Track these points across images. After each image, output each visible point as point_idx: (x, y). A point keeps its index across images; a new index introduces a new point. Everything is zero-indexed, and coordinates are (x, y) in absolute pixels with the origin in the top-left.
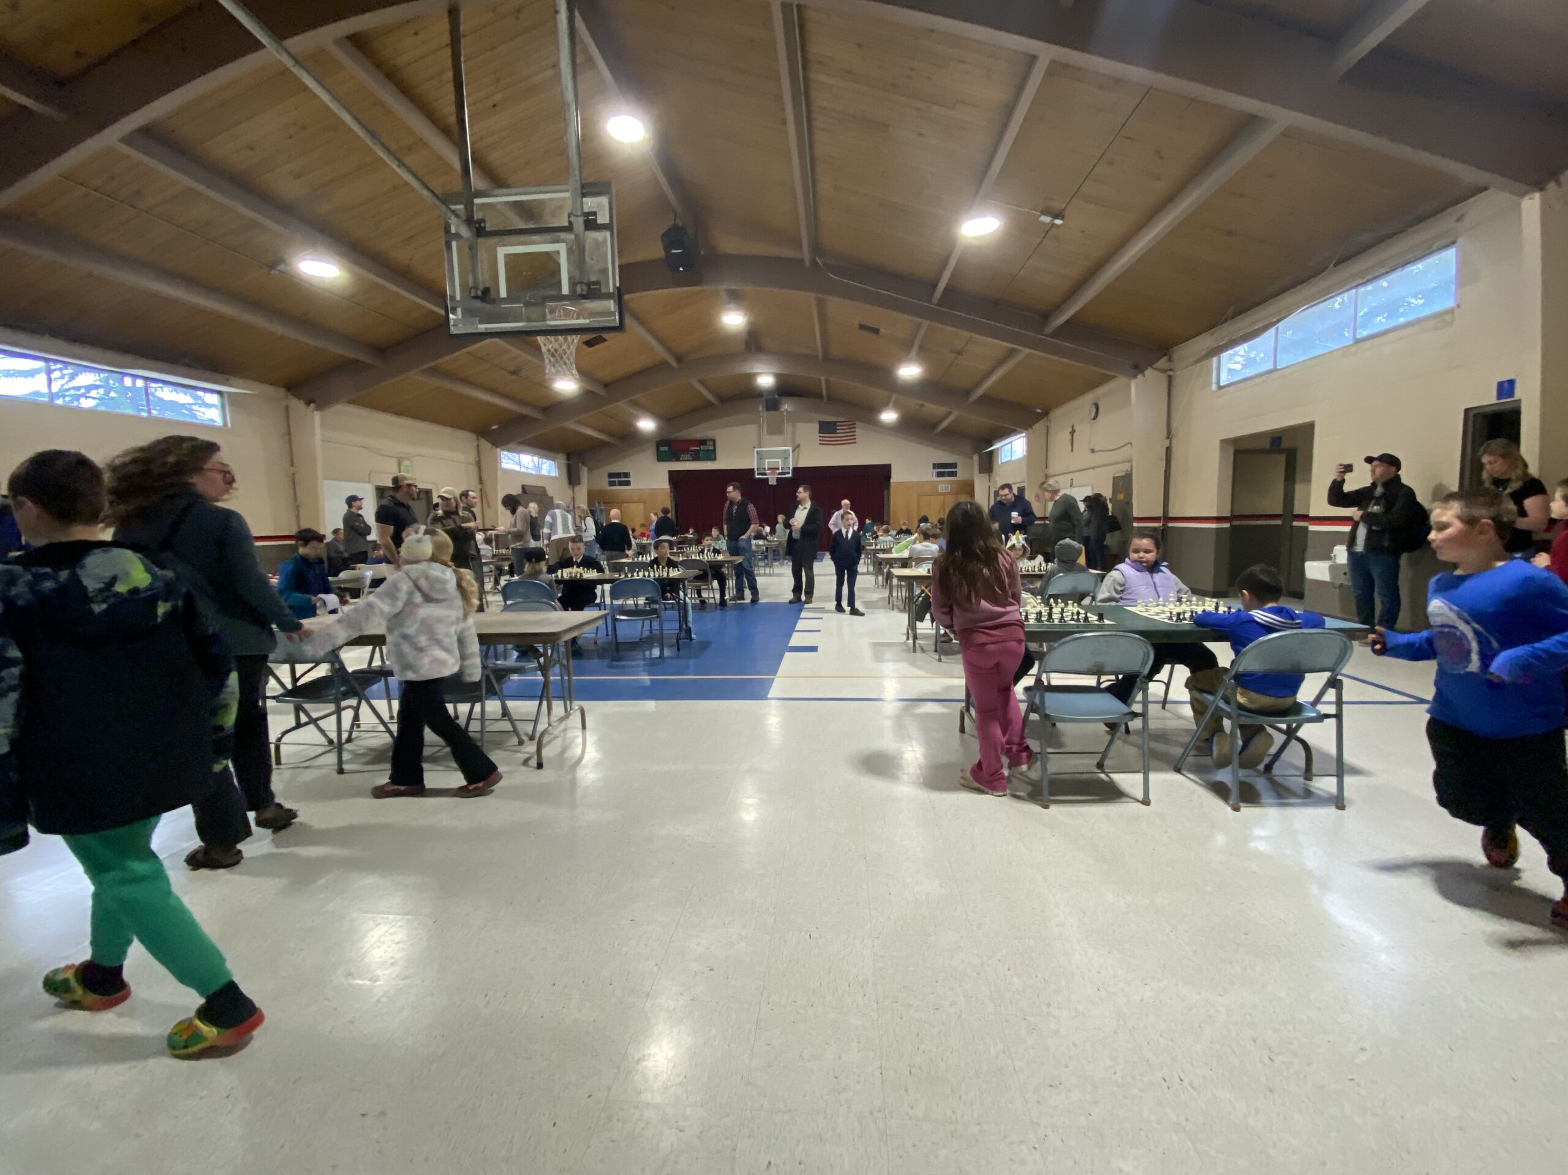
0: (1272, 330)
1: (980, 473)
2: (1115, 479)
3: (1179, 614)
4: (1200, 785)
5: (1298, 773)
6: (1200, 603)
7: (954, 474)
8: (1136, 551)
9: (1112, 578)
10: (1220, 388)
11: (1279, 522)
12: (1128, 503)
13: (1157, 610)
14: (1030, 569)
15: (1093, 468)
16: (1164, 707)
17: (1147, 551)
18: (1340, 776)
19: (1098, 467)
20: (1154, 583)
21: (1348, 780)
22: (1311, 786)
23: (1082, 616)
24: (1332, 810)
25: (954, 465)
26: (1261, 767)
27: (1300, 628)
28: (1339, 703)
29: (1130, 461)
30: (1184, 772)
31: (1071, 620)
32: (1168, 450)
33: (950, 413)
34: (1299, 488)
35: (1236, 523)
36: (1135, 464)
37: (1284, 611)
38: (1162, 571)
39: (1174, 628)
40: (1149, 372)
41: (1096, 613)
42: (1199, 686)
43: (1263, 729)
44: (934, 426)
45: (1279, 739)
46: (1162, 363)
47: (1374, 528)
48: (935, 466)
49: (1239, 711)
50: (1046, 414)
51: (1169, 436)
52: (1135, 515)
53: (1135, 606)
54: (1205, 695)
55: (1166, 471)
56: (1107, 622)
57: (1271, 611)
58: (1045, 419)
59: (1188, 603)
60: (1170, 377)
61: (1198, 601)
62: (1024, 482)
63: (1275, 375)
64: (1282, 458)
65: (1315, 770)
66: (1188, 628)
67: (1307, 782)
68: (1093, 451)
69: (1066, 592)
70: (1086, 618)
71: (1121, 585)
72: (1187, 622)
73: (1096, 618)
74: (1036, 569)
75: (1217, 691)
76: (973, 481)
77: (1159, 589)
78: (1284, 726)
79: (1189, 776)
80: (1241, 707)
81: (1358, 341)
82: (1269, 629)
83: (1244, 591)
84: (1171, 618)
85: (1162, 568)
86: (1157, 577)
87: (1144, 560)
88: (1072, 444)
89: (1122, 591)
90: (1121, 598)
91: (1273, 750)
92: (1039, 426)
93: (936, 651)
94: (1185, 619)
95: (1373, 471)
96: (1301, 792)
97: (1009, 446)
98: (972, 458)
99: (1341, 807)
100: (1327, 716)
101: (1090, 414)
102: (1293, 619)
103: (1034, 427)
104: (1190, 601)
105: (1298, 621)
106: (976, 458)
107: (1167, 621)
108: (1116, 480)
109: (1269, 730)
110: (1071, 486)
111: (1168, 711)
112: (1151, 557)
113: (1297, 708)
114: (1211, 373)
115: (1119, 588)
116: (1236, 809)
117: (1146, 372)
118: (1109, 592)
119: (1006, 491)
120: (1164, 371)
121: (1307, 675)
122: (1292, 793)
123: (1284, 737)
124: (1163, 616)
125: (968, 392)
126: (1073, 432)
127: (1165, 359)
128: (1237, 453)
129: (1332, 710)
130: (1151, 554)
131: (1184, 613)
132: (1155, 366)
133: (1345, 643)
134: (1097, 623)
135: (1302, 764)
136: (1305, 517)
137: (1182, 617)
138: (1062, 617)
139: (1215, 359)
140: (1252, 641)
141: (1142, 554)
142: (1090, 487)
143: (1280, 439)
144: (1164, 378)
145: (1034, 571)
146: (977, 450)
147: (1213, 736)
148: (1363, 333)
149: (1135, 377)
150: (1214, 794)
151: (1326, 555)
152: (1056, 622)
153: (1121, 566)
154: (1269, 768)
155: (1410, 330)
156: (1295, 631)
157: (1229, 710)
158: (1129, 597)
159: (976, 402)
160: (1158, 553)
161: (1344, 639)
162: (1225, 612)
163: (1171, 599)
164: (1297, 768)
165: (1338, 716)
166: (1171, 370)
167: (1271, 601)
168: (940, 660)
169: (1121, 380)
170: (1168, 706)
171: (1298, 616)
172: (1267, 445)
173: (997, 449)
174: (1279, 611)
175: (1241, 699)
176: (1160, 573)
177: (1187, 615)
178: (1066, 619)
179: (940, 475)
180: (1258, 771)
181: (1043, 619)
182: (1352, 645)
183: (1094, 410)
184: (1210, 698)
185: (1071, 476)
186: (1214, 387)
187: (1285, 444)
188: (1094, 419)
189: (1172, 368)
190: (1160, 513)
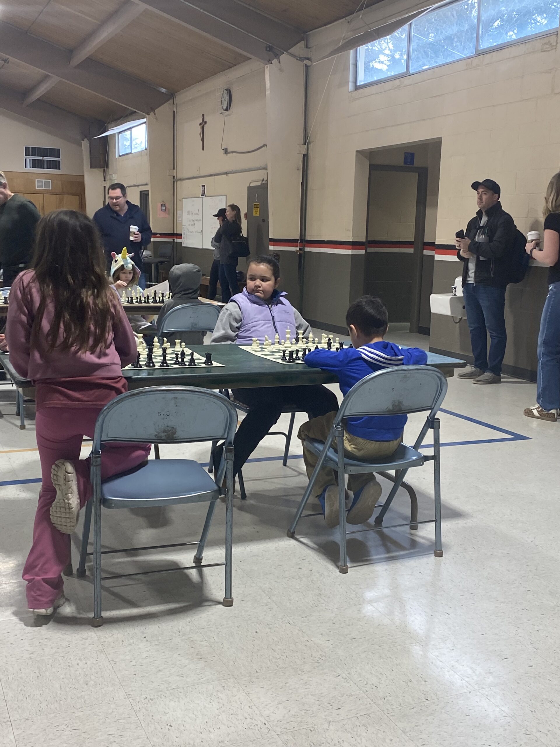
0: (406, 27)
1: (91, 167)
2: (249, 188)
3: (291, 353)
4: (313, 548)
5: (405, 523)
6: (316, 339)
7: (55, 165)
8: (253, 279)
9: (229, 312)
10: (357, 88)
11: (411, 250)
12: (263, 221)
13: (273, 348)
14: (143, 299)
15: (226, 173)
16: (285, 464)
17: (264, 279)
18: (437, 521)
19: (232, 172)
20: (273, 317)
21: (445, 525)
22: (416, 535)
23: (187, 359)
24: (432, 558)
25: (56, 153)
26: (372, 520)
27: (403, 364)
28: (437, 444)
29: (265, 168)
30: (298, 537)
31: (175, 364)
32: (305, 157)
33: (46, 77)
34: (428, 212)
35: (371, 250)
36: (269, 171)
37: (389, 347)
38: (282, 303)
39: (287, 369)
40: (284, 57)
41: (204, 354)
42: (311, 435)
43: (372, 477)
44: (26, 92)
45: (387, 486)
46: (298, 49)
47: (481, 258)
48: (28, 151)
49: (347, 460)
50: (171, 95)
51: (306, 141)
52: (271, 236)
53: (251, 345)
54: (316, 445)
55: (302, 184)
56: (215, 364)
57: (376, 346)
58: (171, 101)
59: (304, 340)
60: (307, 67)
61: (315, 336)
62: (147, 184)
63: (407, 81)
64: (414, 178)
65: (420, 518)
66: (300, 368)
67: (413, 532)
68: (226, 151)
69: (183, 329)
70: (192, 360)
71: (237, 321)
72: (299, 362)
73: (204, 359)
74: (151, 300)
75: (326, 438)
76: (83, 176)
77: (278, 324)
78: (393, 472)
79: (302, 539)
80: (348, 455)
81: (480, 53)
82: (374, 366)
83: (352, 326)
84: (284, 358)
85: (281, 298)
86: (276, 309)
87: (261, 289)
88: (203, 140)
89: (238, 328)
90: (237, 335)
91: (383, 500)
92: (164, 110)
93: (18, 414)
94: (298, 358)
95: (480, 198)
96: (406, 544)
97: (128, 133)
98: (80, 145)
99: (439, 554)
100: (426, 458)
101: (222, 104)
102: (396, 355)
103: (157, 111)
104: (307, 338)
105: (400, 357)
106: (85, 144)
107: (280, 361)
108: (251, 190)
109: (379, 478)
110: (203, 195)
111: (288, 467)
112: (268, 285)
113: (402, 451)
114: (348, 69)
115: (236, 325)
116: (344, 571)
117: (282, 57)
118: (224, 329)
119: (118, 192)
120: (302, 59)
121: (409, 415)
122: (399, 547)
123: (391, 484)
124: (278, 355)
125: (70, 52)
126: (203, 124)
127: (302, 44)
128: (373, 168)
129: (430, 452)
130: (268, 283)
131: (297, 351)
132: (291, 50)
133: (440, 379)
134: (204, 365)
135: (407, 511)
136: (432, 245)
137: (294, 356)
138: (164, 359)
139: (352, 52)
140: (358, 380)
141: (258, 282)
142: (225, 197)
143: (412, 155)
144: (300, 67)
145: (148, 303)
146: (87, 135)
147: (324, 491)
148: (486, 44)
149: (270, 61)
150: (324, 557)
151: (448, 289)
152: (157, 366)
153: (238, 297)
154: (379, 521)
155: (522, 48)
156: (396, 368)
157: (337, 460)
158: (246, 334)
159: (81, 65)
160: (276, 283)
161: (439, 375)
162: (337, 349)
163: (288, 336)
164: (405, 518)
165: (436, 458)
166: (308, 59)
167: (377, 336)
168: (23, 427)
169: (255, 64)
170: (289, 462)
171: (401, 352)
172: (400, 161)
173: (114, 135)
174: (384, 347)
175: (349, 447)
176: (280, 305)
177: (300, 354)
178: (168, 362)
179: (35, 164)
180: (369, 525)
181: (141, 363)
182: (446, 380)
183: (227, 98)
184: (320, 447)
185: (202, 181)
186: (351, 86)
187: (417, 163)
188: (227, 109)
189: (309, 56)
190: (296, 236)
